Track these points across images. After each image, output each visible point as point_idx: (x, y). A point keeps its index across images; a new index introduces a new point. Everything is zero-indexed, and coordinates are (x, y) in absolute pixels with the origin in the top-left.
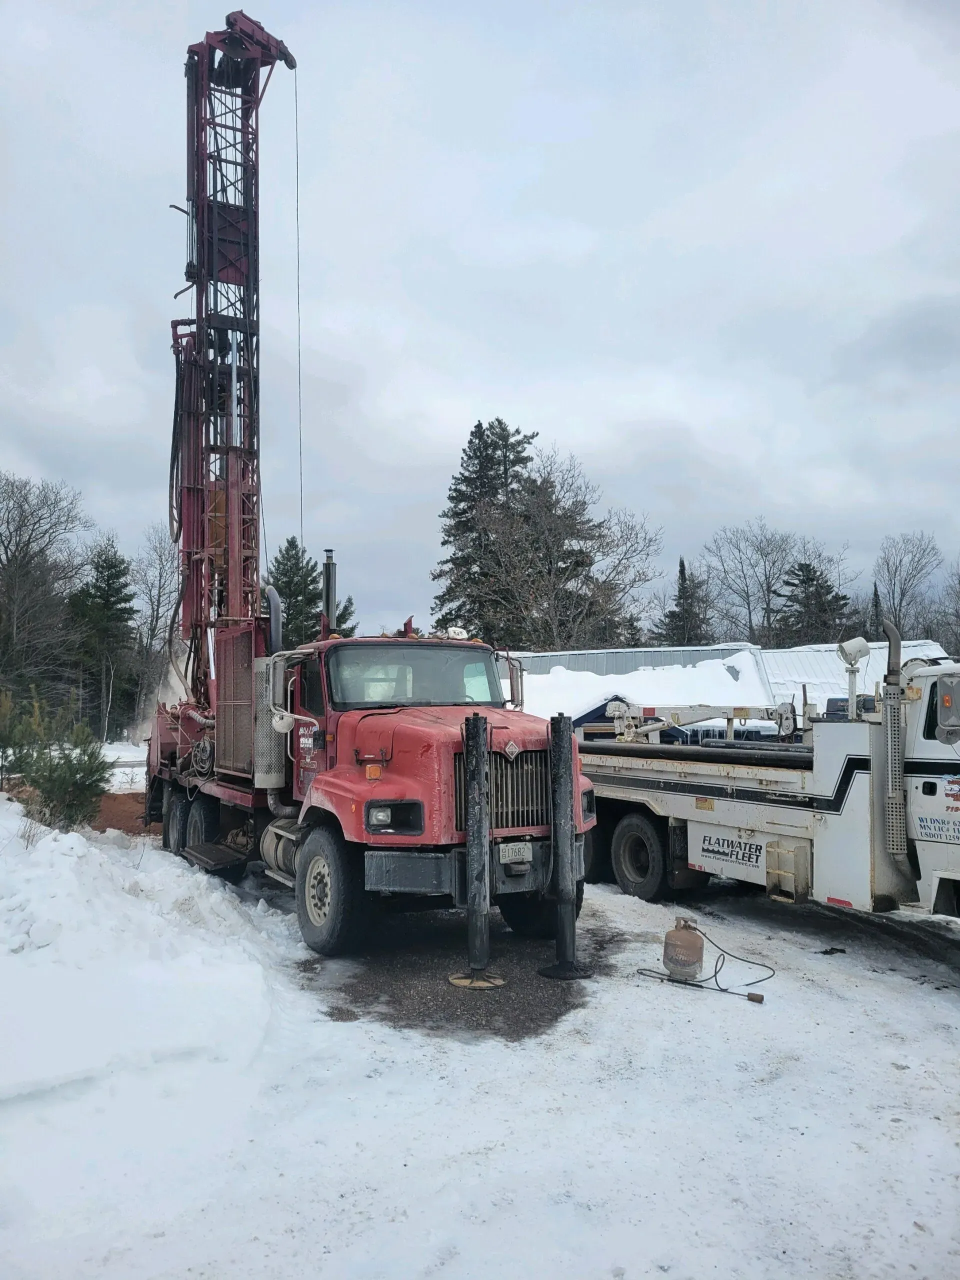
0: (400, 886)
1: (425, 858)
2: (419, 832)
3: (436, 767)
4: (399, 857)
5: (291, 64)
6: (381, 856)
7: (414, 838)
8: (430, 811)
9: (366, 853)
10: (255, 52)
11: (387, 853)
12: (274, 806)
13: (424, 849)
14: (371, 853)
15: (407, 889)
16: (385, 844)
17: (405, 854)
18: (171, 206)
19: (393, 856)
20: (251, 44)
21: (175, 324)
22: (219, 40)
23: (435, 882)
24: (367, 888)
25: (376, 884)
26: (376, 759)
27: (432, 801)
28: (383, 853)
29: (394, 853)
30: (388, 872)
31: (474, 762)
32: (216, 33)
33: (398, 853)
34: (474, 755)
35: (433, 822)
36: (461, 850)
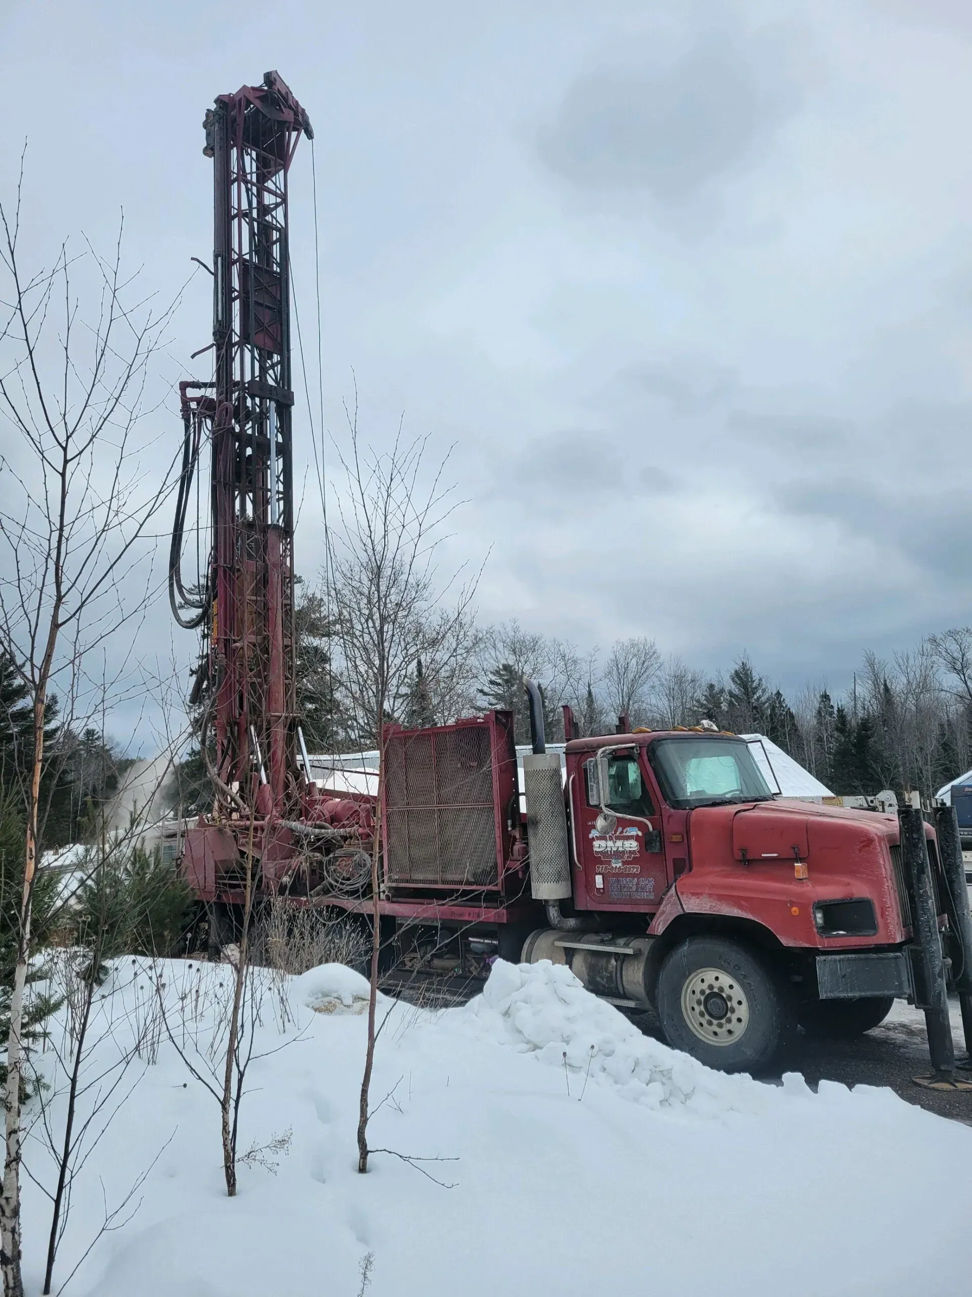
0: (860, 991)
1: (885, 959)
2: (872, 932)
3: (882, 862)
4: (855, 959)
5: (310, 135)
6: (835, 961)
7: (868, 938)
8: (882, 908)
9: (818, 958)
10: (288, 115)
11: (842, 957)
12: (558, 919)
13: (879, 949)
14: (823, 958)
15: (868, 994)
16: (840, 947)
17: (862, 956)
18: (192, 259)
19: (848, 959)
20: (285, 107)
21: (184, 386)
22: (257, 96)
23: (897, 983)
24: (823, 996)
25: (832, 991)
26: (781, 857)
27: (883, 897)
28: (837, 957)
29: (850, 956)
30: (844, 977)
31: (921, 855)
32: (253, 89)
33: (853, 956)
34: (921, 848)
35: (887, 919)
36: (912, 947)
